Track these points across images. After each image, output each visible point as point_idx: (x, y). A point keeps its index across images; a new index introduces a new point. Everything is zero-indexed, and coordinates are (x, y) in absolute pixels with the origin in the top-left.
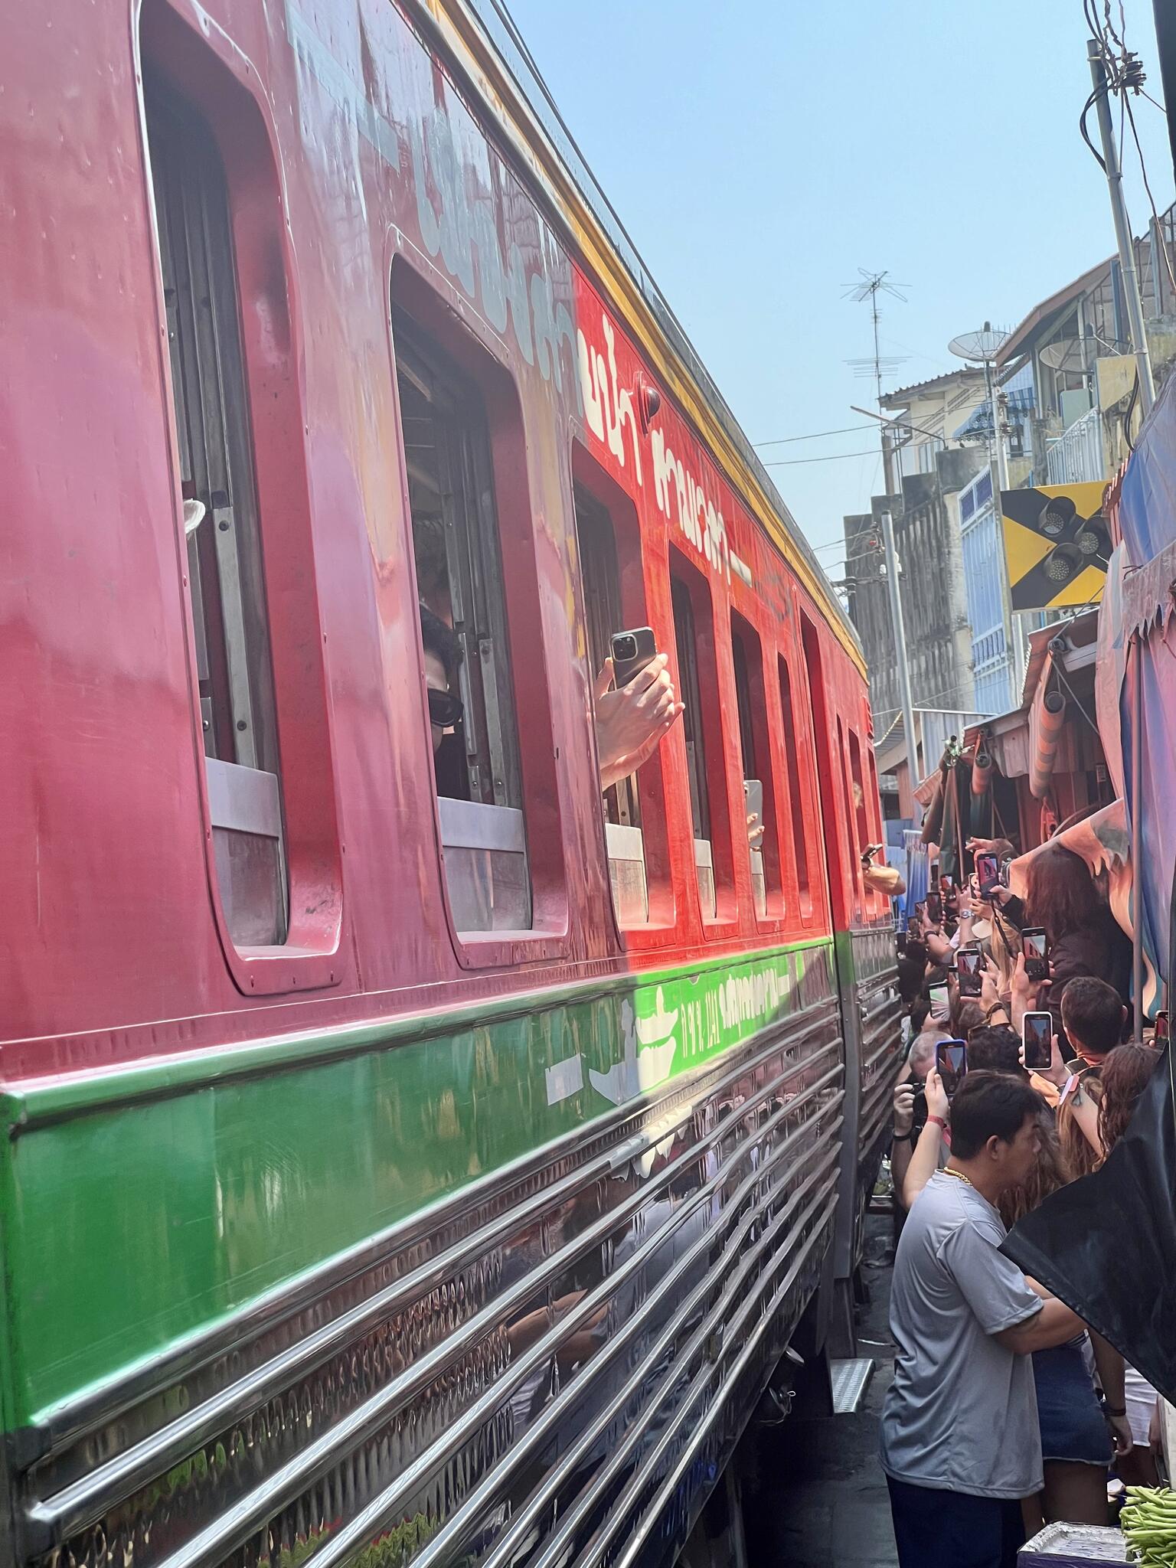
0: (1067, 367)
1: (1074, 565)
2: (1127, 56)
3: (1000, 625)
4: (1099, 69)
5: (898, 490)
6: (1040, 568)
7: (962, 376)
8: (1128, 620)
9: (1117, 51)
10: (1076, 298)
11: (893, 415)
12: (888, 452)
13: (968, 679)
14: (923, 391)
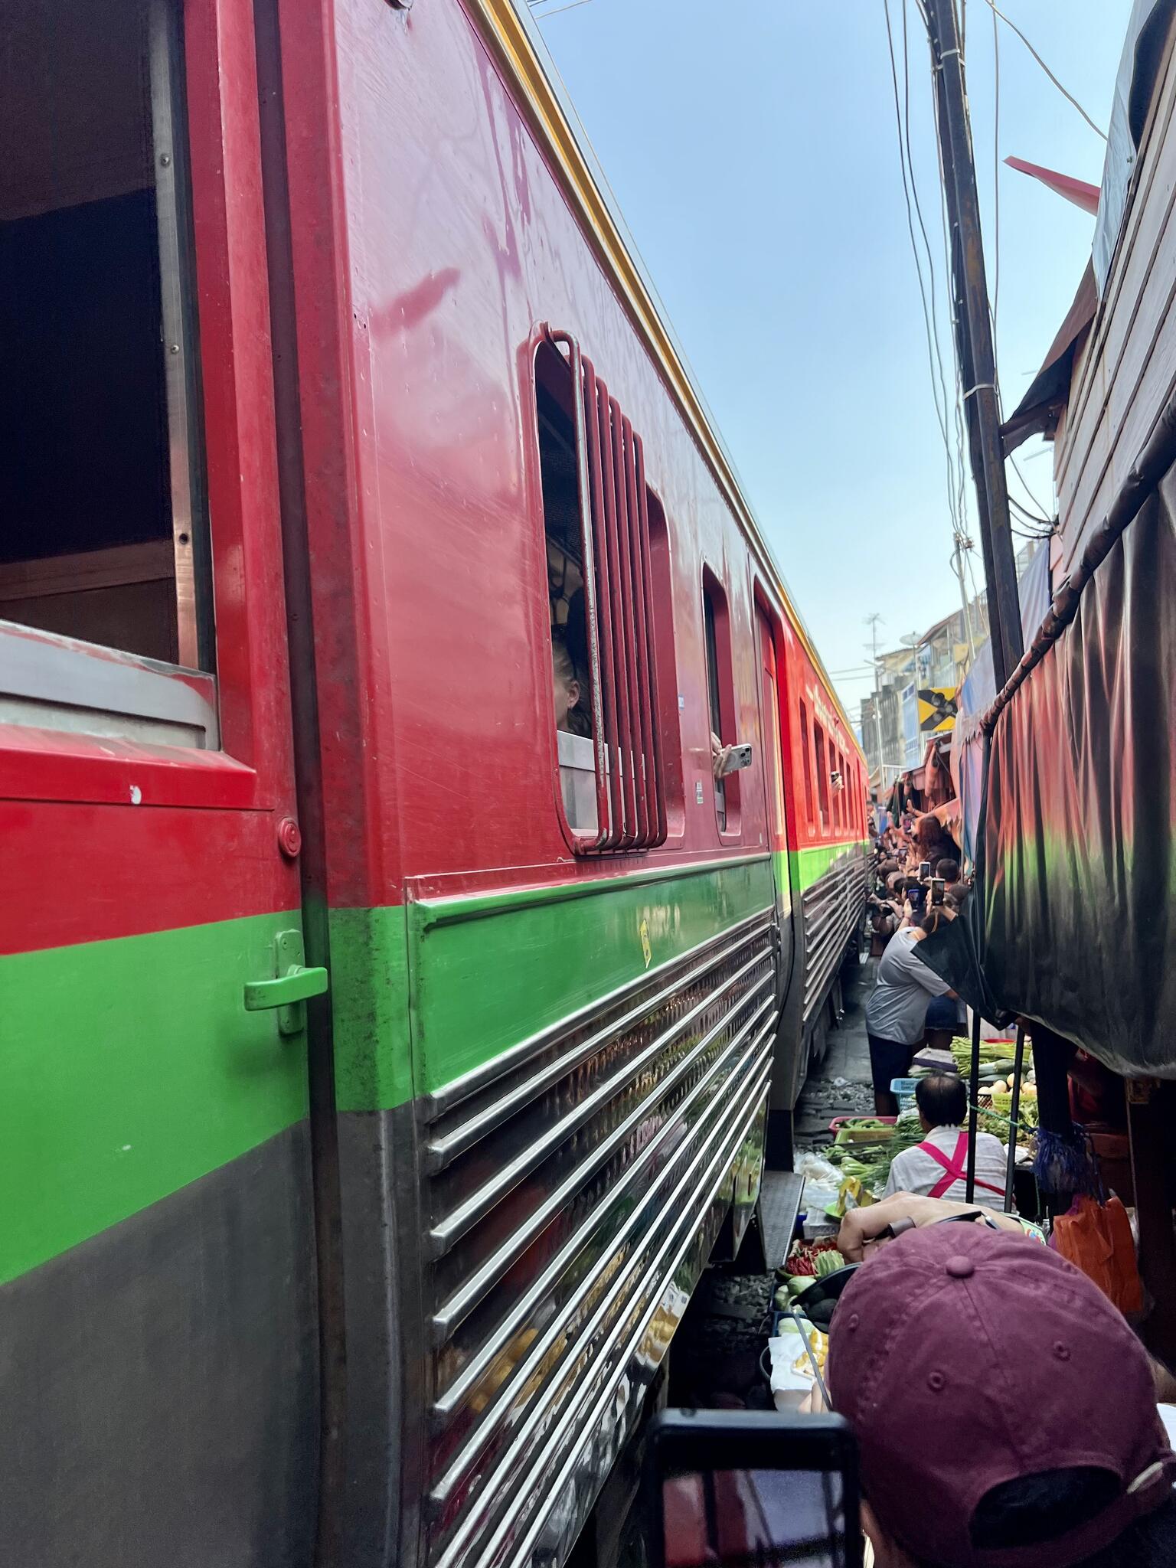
0: (944, 647)
1: (944, 716)
2: (968, 539)
3: (915, 738)
4: (958, 543)
5: (880, 690)
6: (931, 717)
7: (904, 651)
8: (964, 735)
9: (964, 537)
10: (945, 624)
11: (879, 663)
12: (877, 676)
13: (903, 756)
14: (891, 656)
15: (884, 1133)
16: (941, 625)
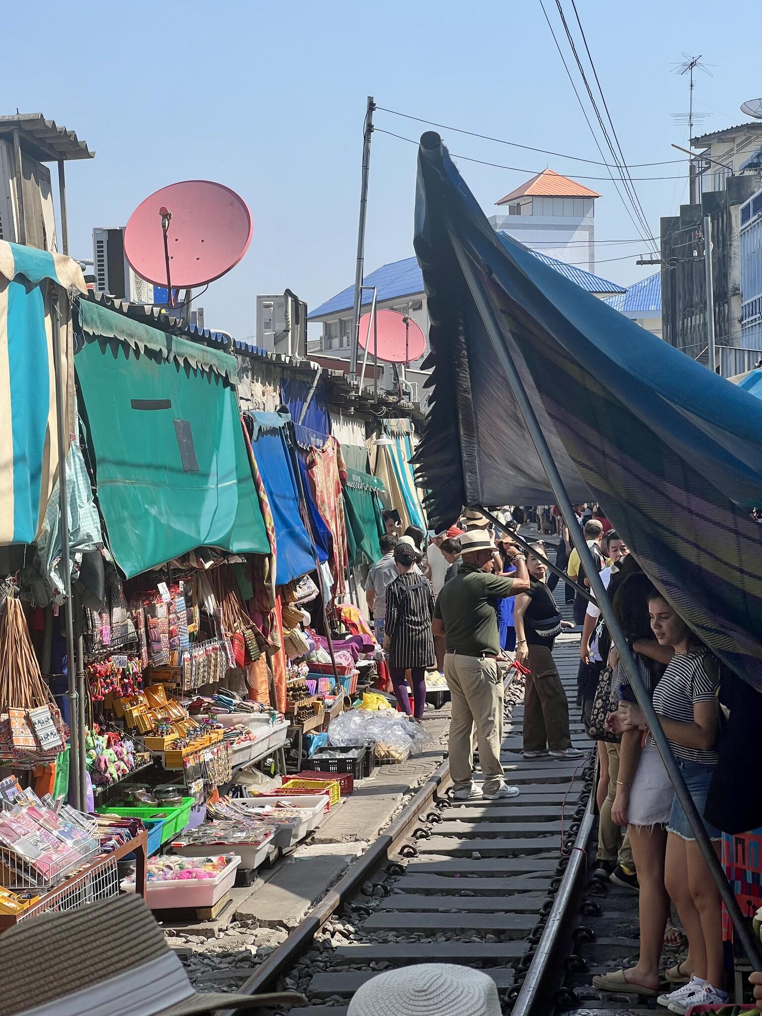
7: (748, 128)
12: (694, 176)
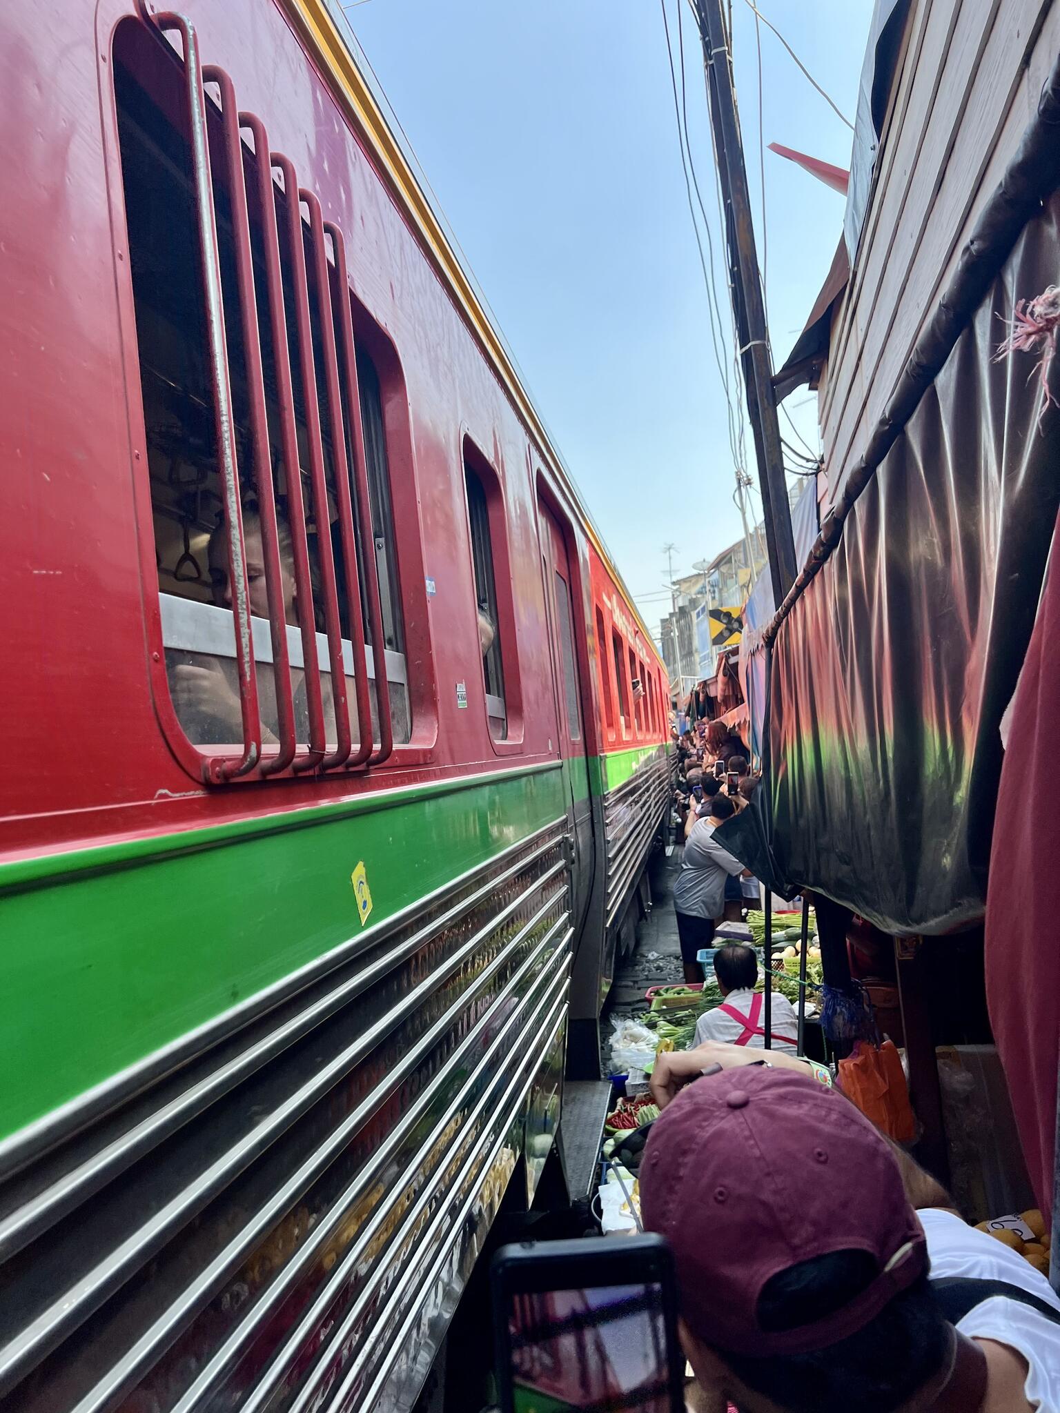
0: (729, 572)
1: (731, 632)
2: (747, 476)
3: (707, 652)
4: (739, 481)
5: (677, 610)
6: (721, 633)
7: (696, 575)
8: (749, 647)
9: (744, 475)
10: (731, 552)
11: (675, 587)
12: (674, 599)
13: (698, 668)
14: (685, 580)
15: (692, 998)
16: (728, 552)
